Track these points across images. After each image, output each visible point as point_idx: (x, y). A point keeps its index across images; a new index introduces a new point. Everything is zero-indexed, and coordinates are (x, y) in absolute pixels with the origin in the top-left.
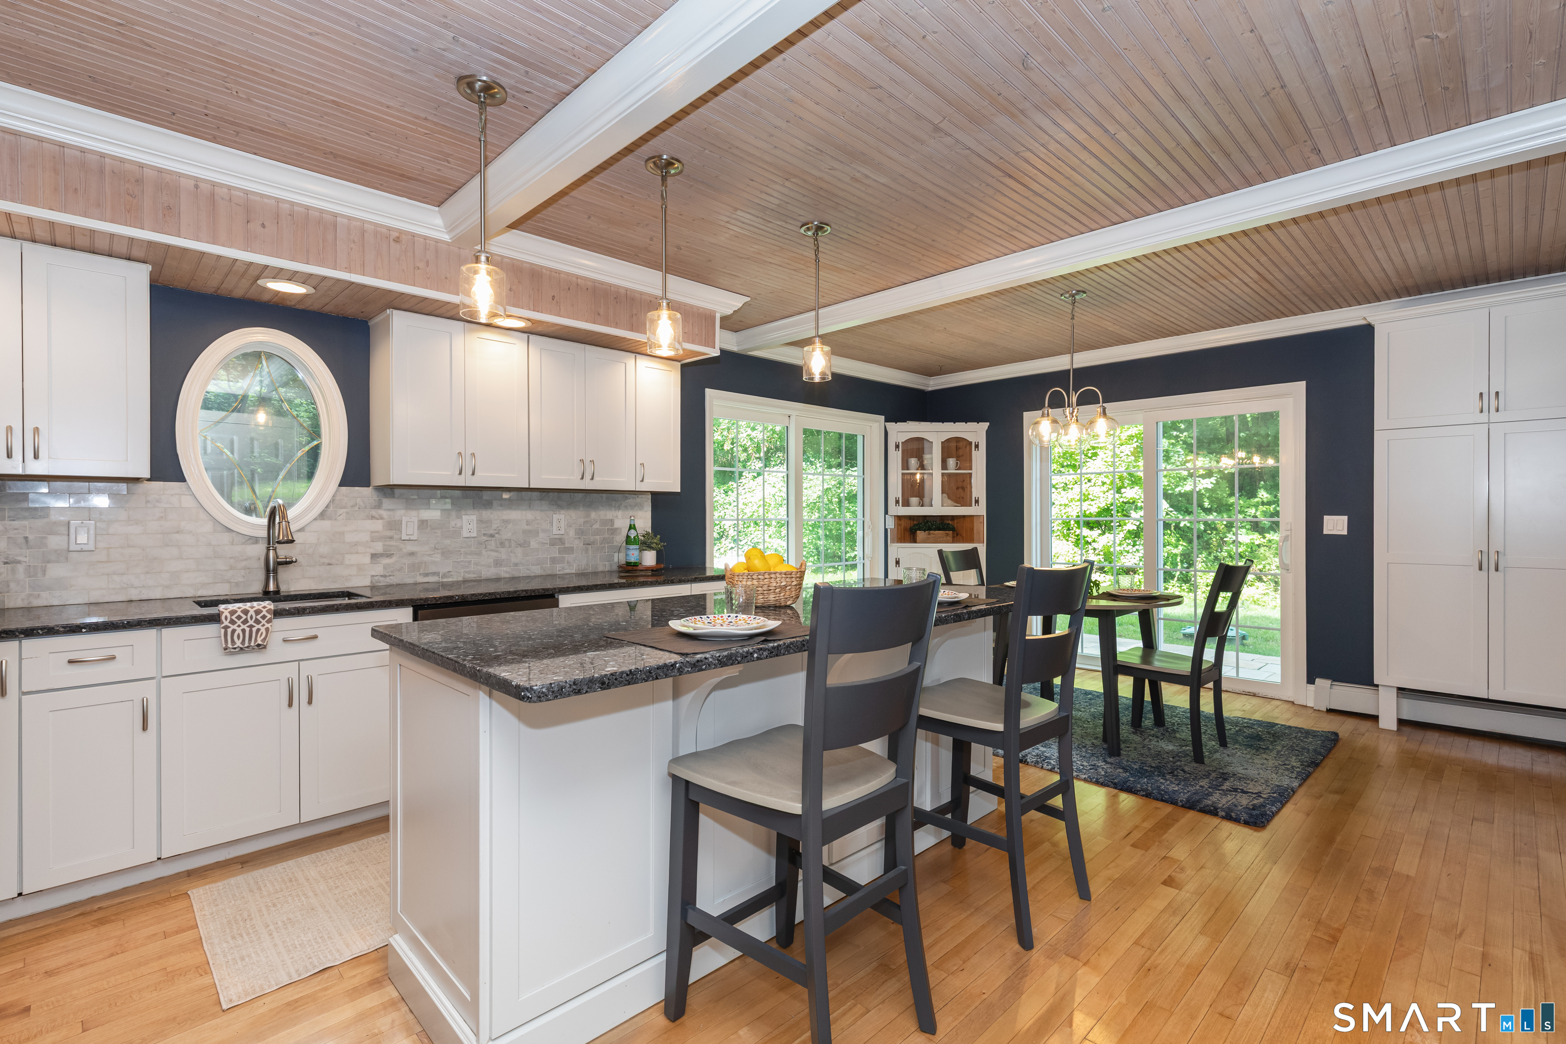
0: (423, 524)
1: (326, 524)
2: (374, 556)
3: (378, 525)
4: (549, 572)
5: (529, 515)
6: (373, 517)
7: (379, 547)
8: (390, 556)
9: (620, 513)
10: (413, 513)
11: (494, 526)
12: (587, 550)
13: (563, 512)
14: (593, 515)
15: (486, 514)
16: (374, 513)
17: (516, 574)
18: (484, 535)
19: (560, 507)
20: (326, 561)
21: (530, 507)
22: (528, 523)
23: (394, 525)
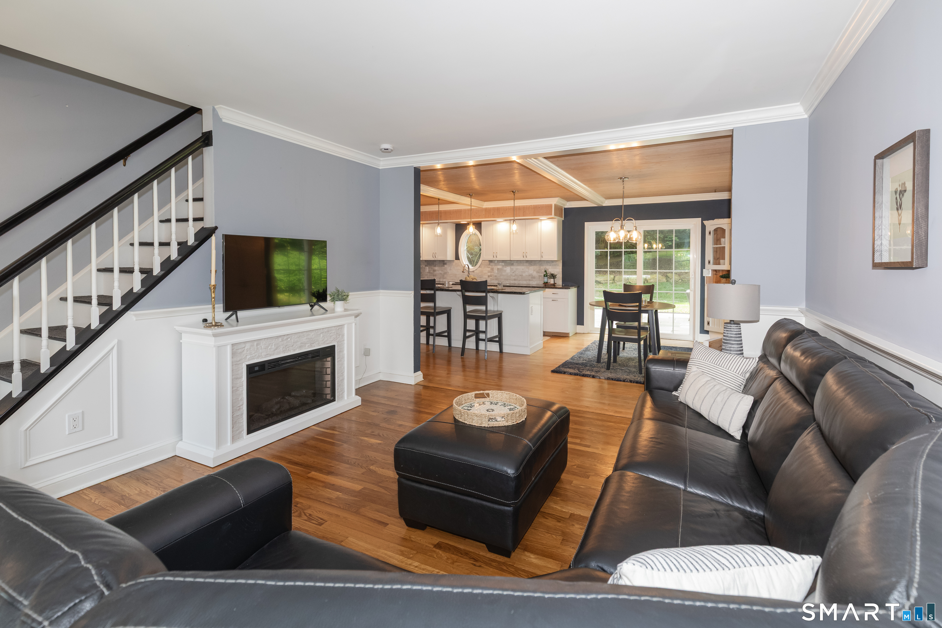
0: (498, 269)
1: (480, 269)
2: (488, 276)
3: (489, 269)
4: (528, 283)
5: (523, 267)
6: (488, 267)
7: (489, 274)
8: (491, 276)
9: (550, 267)
10: (496, 266)
11: (514, 270)
12: (540, 278)
13: (532, 266)
14: (542, 267)
15: (512, 267)
16: (489, 266)
17: (519, 283)
18: (512, 272)
19: (532, 265)
20: (480, 277)
21: (523, 265)
22: (523, 270)
23: (492, 269)
